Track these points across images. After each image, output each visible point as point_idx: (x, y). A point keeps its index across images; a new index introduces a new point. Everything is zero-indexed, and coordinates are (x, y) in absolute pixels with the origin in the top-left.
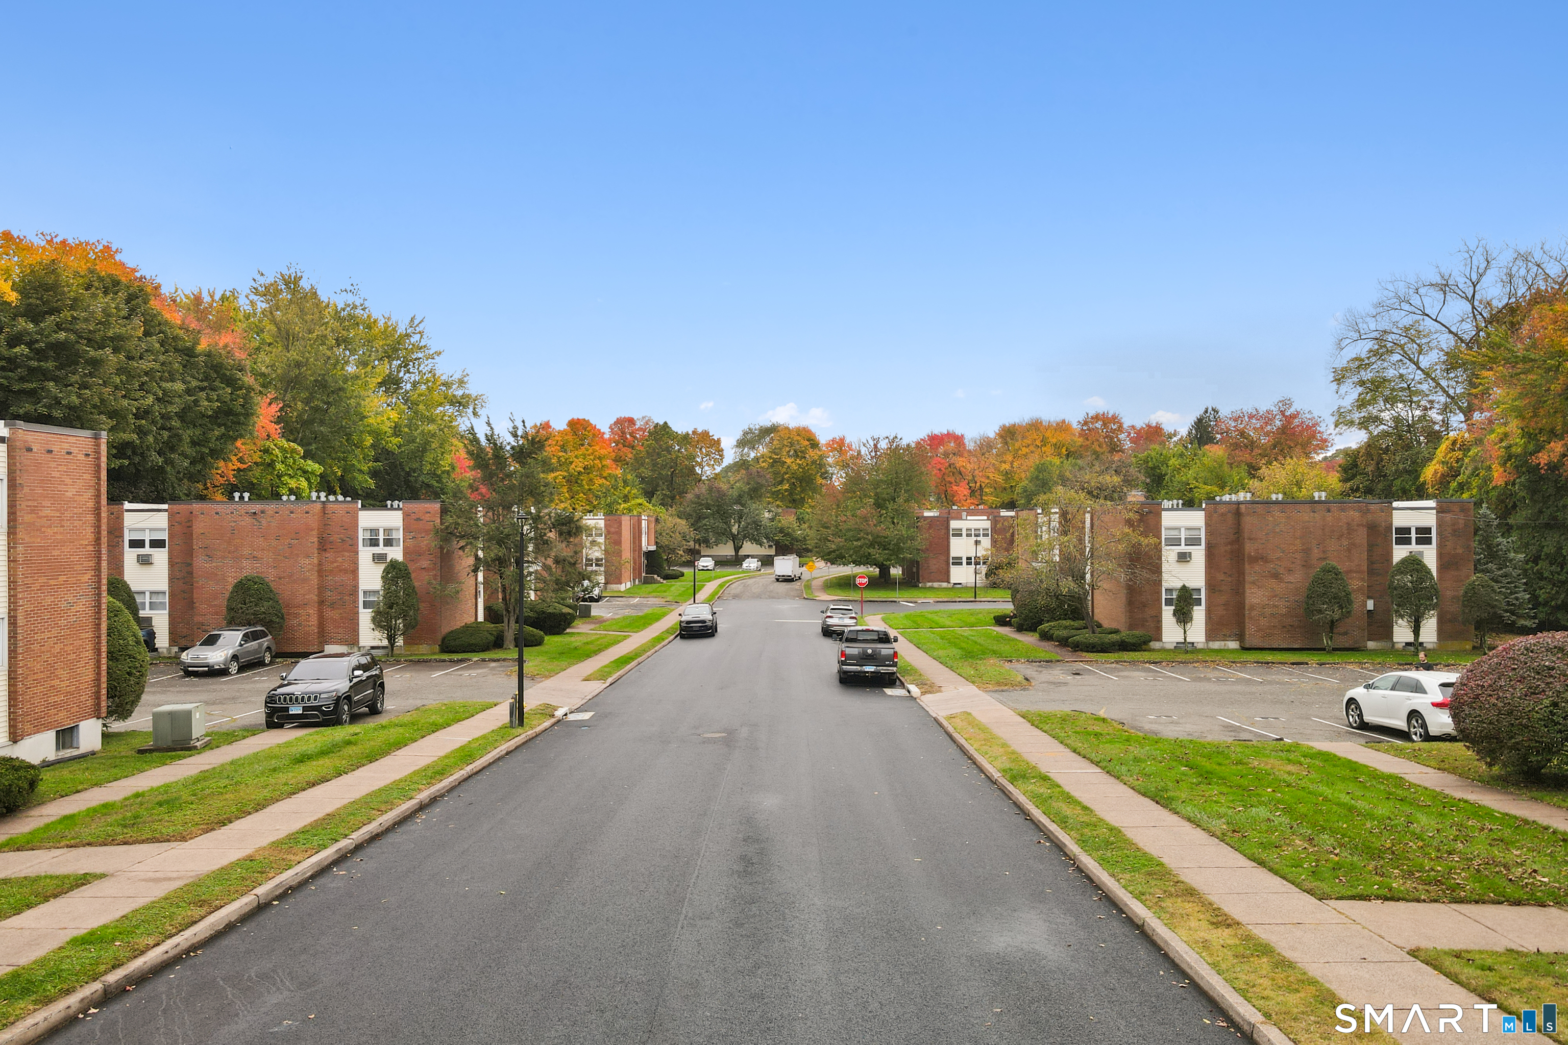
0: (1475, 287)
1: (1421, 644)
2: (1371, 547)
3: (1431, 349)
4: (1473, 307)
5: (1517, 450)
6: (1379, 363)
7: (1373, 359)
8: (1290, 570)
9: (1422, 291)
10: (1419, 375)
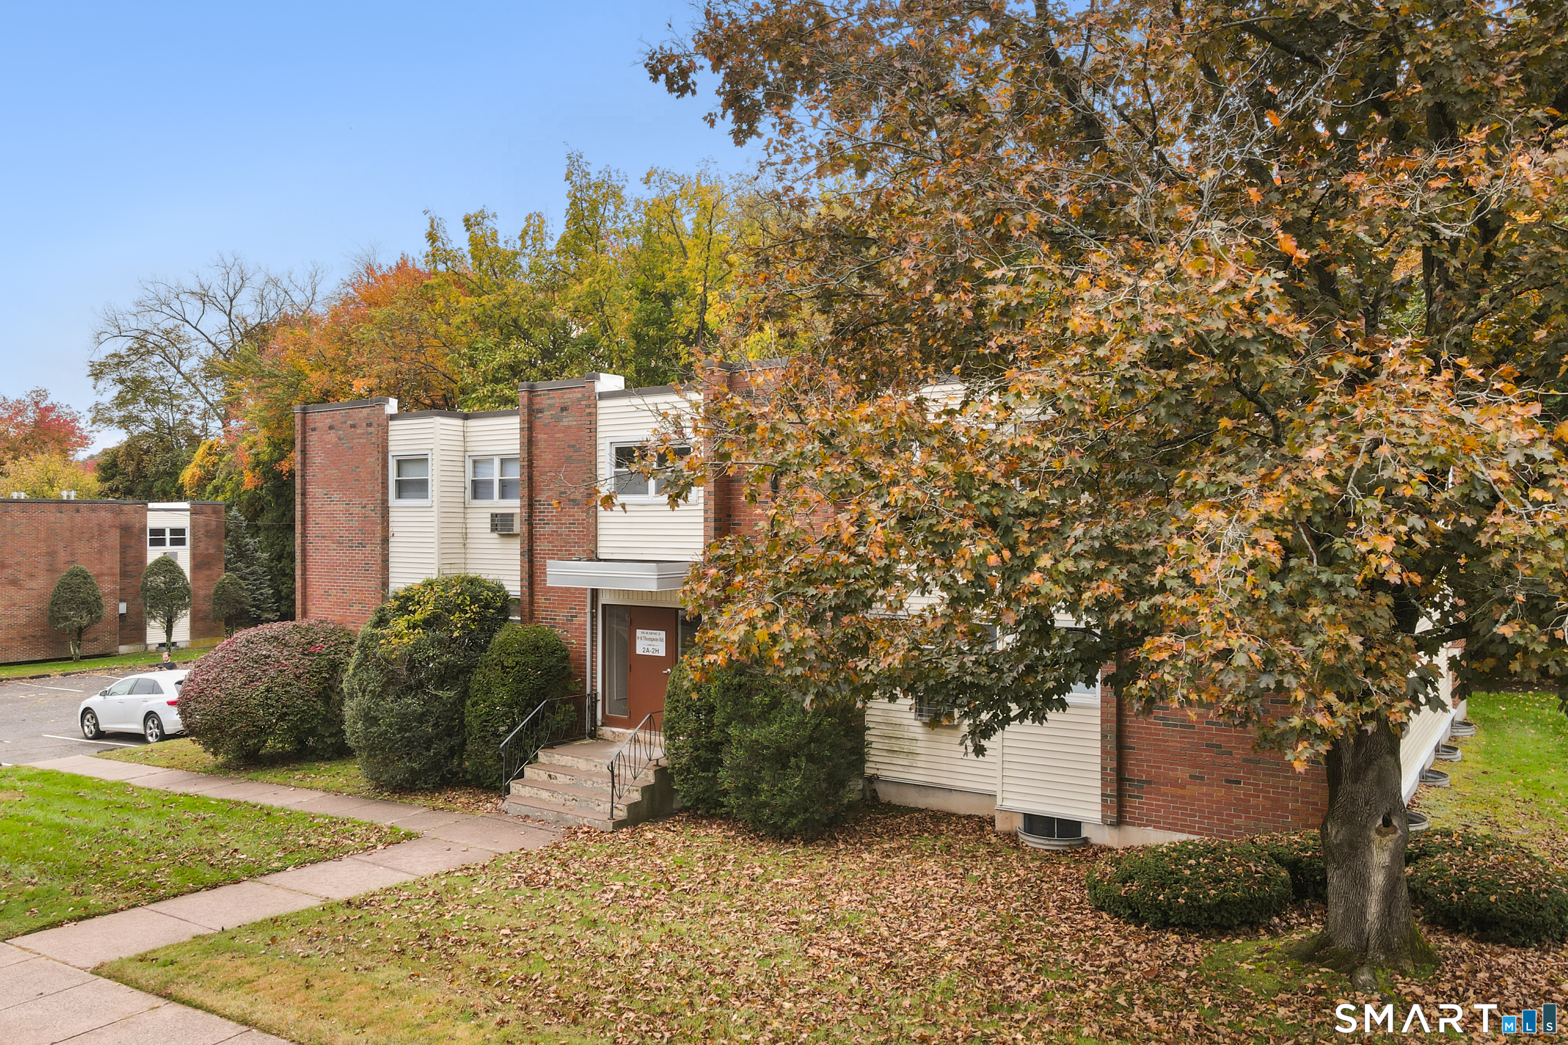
0: (231, 301)
1: (174, 644)
2: (124, 549)
3: (191, 355)
4: (230, 321)
5: (264, 457)
6: (140, 362)
7: (133, 358)
8: (32, 576)
9: (183, 297)
10: (179, 379)
